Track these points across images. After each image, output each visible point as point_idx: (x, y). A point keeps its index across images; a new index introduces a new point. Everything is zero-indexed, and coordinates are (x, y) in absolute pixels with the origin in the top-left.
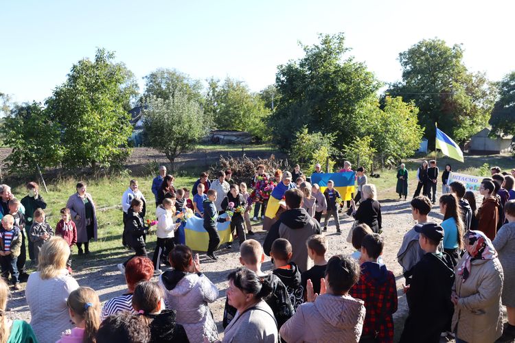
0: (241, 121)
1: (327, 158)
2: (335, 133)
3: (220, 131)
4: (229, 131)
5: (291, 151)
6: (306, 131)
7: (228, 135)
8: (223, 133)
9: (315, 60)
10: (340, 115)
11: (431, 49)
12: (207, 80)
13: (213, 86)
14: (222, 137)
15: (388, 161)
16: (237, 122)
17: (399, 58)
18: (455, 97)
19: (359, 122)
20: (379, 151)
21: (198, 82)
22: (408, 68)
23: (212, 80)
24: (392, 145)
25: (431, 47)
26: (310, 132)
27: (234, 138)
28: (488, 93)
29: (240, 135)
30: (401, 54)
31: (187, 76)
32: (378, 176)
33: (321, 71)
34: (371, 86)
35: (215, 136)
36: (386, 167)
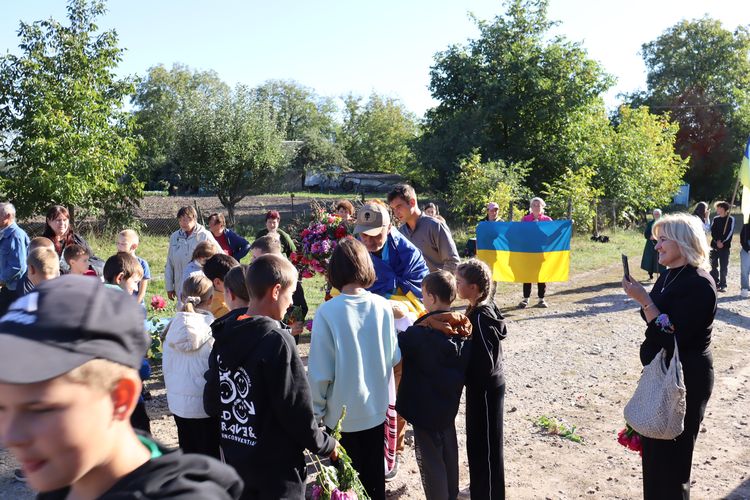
0: (388, 157)
1: (511, 204)
2: (529, 163)
3: (356, 172)
4: (370, 172)
6: (478, 158)
7: (366, 179)
8: (360, 175)
9: (497, 39)
10: (540, 136)
11: (696, 33)
12: (342, 98)
13: (352, 107)
14: (358, 181)
15: (624, 215)
16: (383, 158)
17: (642, 52)
18: (737, 113)
19: (572, 145)
20: (607, 198)
21: (329, 101)
22: (657, 68)
23: (350, 97)
24: (631, 185)
25: (696, 32)
26: (484, 161)
27: (376, 183)
29: (386, 179)
30: (644, 46)
31: (311, 91)
32: (606, 240)
33: (507, 57)
34: (595, 84)
35: (347, 181)
36: (621, 224)
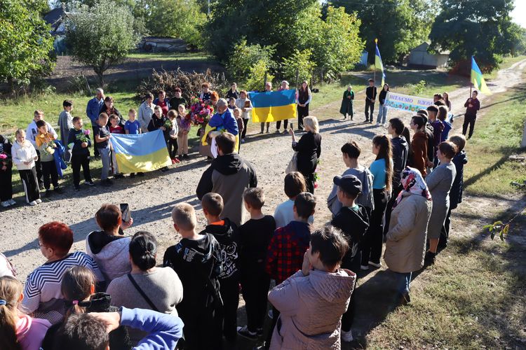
0: (174, 27)
1: (266, 73)
2: (274, 46)
3: (152, 37)
4: (162, 37)
5: (229, 64)
6: (245, 42)
7: (161, 42)
8: (156, 40)
10: (281, 25)
14: (155, 44)
15: (328, 75)
16: (171, 28)
18: (398, 8)
19: (299, 33)
20: (320, 64)
24: (332, 59)
26: (248, 44)
27: (168, 46)
28: (430, 6)
29: (174, 43)
32: (317, 91)
35: (147, 44)
36: (326, 81)
